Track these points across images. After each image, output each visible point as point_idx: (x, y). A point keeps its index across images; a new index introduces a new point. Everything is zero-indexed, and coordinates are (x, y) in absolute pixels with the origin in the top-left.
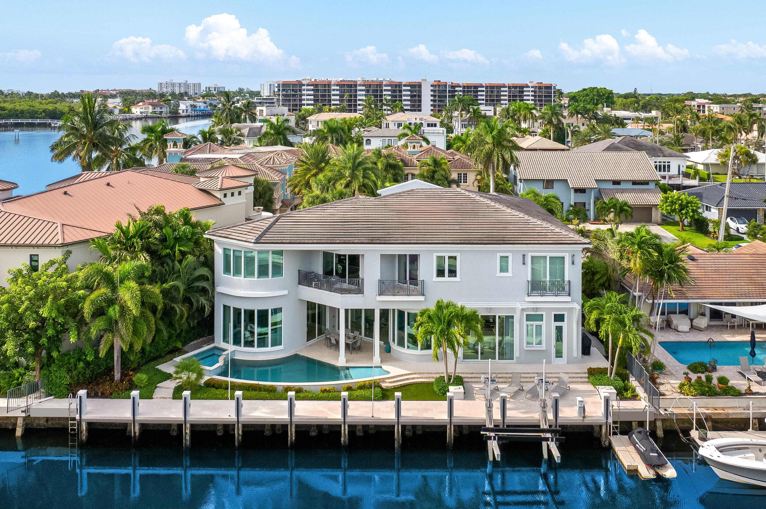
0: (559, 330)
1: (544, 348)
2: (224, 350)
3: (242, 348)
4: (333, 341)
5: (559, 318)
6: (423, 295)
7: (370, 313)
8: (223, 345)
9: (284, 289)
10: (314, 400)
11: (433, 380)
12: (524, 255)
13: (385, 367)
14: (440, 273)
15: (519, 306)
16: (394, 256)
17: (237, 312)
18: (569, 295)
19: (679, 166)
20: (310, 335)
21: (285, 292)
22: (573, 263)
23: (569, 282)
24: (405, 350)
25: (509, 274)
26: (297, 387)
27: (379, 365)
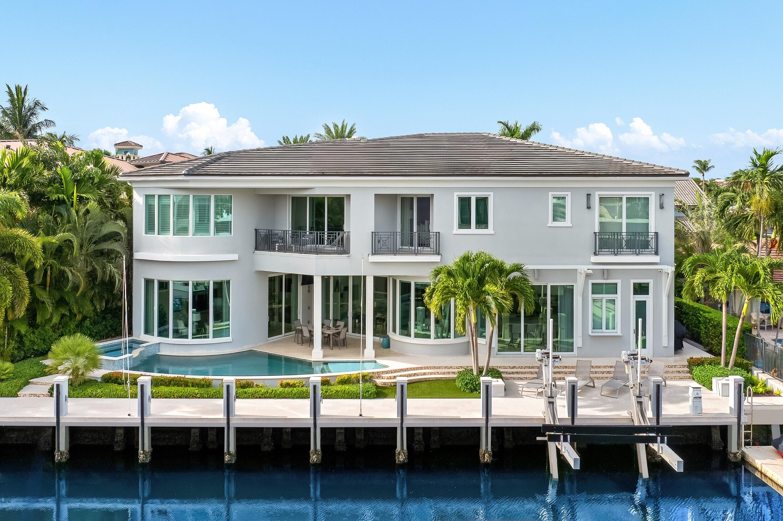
0: (641, 309)
1: (619, 333)
3: (171, 340)
5: (641, 289)
6: (439, 254)
7: (359, 281)
8: (143, 337)
9: (234, 252)
10: (270, 398)
11: (455, 376)
12: (589, 195)
13: (380, 361)
14: (464, 222)
15: (583, 268)
17: (164, 286)
18: (656, 253)
21: (235, 257)
22: (662, 207)
23: (656, 234)
24: (411, 340)
25: (567, 223)
27: (375, 359)
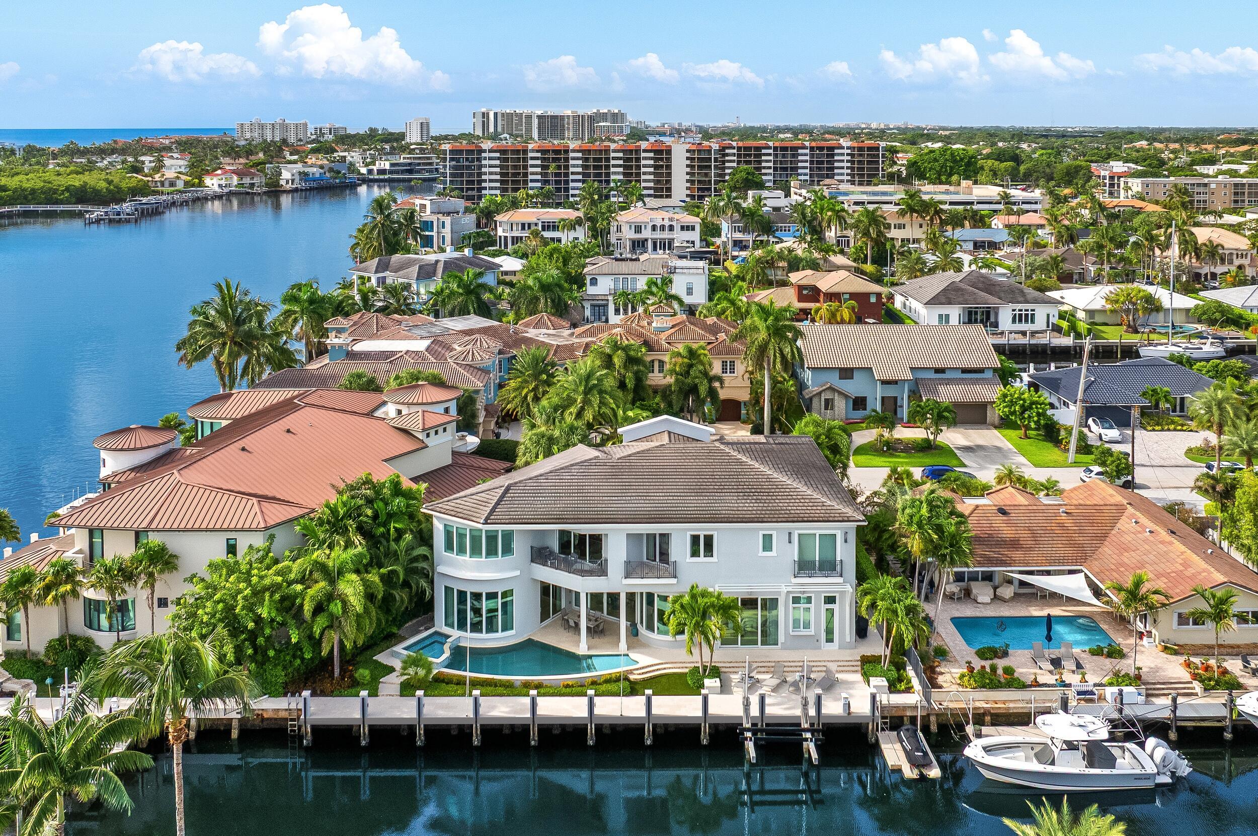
0: (831, 612)
1: (813, 633)
2: (448, 637)
3: (469, 634)
4: (572, 623)
5: (830, 600)
6: (675, 577)
7: (614, 598)
8: (446, 630)
9: (516, 569)
10: (556, 696)
11: (687, 670)
12: (790, 533)
13: (633, 655)
14: (695, 553)
15: (784, 590)
16: (642, 534)
17: (462, 594)
18: (841, 576)
19: (1048, 316)
20: (544, 616)
21: (518, 573)
23: (842, 561)
24: (655, 636)
25: (773, 553)
26: (536, 682)
27: (626, 652)
